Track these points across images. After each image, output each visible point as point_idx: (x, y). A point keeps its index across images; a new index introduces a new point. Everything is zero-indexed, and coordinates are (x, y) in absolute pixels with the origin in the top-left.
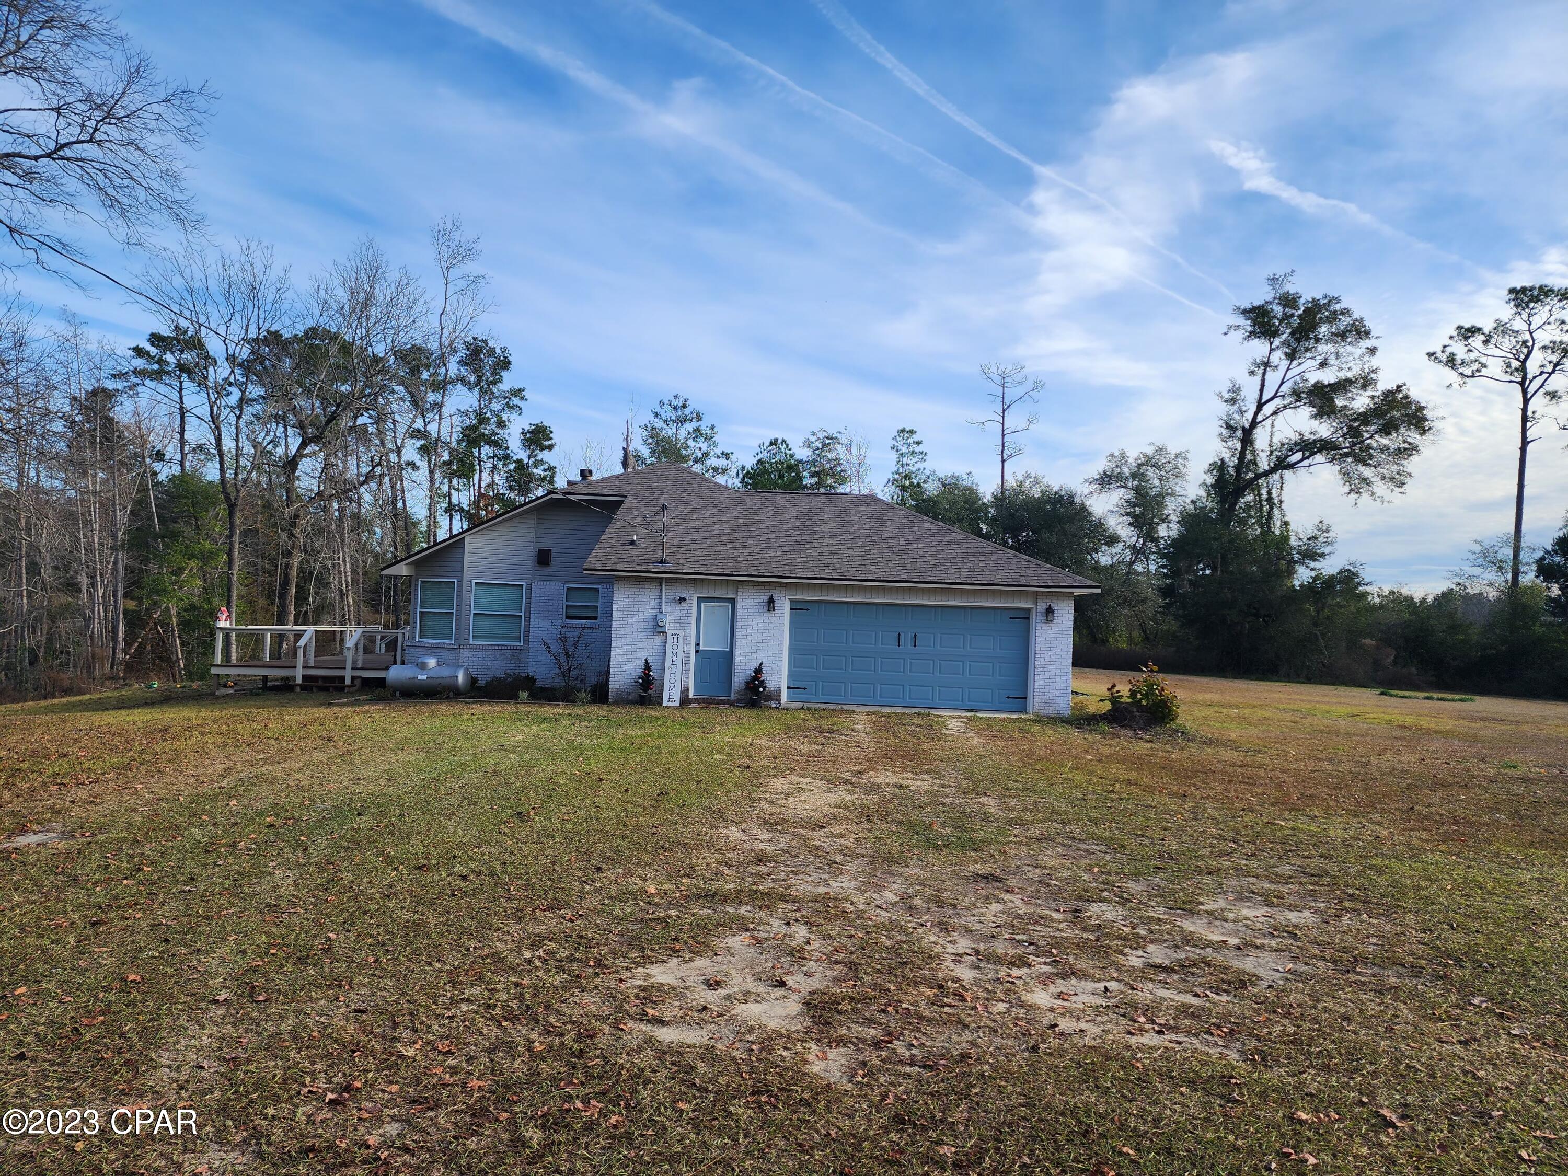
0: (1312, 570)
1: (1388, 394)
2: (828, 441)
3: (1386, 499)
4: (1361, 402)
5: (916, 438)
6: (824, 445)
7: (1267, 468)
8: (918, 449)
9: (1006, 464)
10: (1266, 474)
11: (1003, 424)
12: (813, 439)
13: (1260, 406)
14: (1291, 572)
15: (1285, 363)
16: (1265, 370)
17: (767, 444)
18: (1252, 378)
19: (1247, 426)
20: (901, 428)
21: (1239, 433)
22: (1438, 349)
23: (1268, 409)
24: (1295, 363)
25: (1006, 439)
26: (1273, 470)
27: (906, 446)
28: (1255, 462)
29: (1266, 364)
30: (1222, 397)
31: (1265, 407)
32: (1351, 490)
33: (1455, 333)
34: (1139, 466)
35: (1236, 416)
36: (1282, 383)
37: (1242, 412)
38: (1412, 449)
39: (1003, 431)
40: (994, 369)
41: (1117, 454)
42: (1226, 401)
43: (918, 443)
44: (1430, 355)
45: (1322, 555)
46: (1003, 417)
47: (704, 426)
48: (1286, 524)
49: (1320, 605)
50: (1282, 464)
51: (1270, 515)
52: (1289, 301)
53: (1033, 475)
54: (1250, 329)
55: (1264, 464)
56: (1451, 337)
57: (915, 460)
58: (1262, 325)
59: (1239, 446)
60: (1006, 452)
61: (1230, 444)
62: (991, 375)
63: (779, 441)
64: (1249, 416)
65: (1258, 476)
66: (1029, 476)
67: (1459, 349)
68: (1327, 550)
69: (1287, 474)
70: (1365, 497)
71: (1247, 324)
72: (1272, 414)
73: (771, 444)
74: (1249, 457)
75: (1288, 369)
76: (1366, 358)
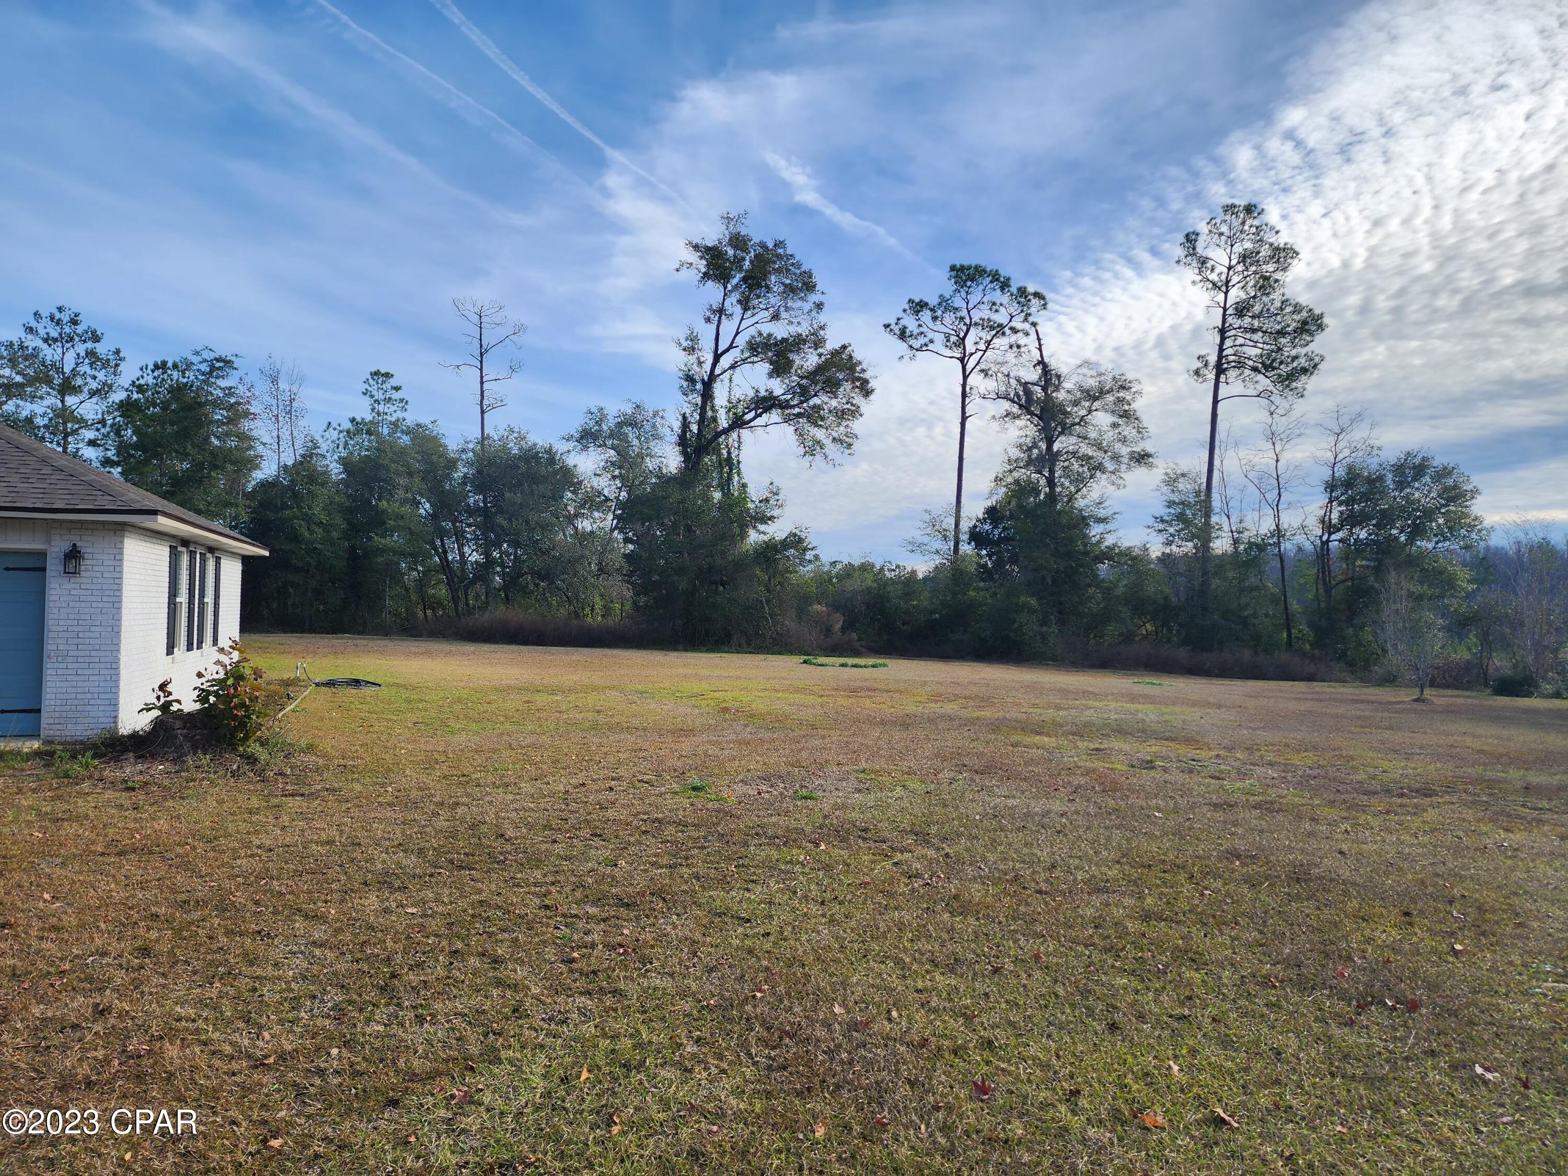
0: (764, 533)
1: (836, 353)
2: (218, 365)
3: (837, 462)
4: (810, 360)
5: (393, 382)
6: (213, 369)
7: (726, 426)
8: (396, 395)
9: (486, 415)
10: (726, 431)
11: (481, 370)
12: (195, 359)
13: (717, 357)
14: (743, 535)
15: (738, 310)
16: (720, 317)
17: (151, 367)
18: (708, 325)
19: (706, 378)
20: (374, 370)
21: (699, 386)
22: (893, 321)
23: (725, 361)
24: (749, 313)
25: (485, 386)
26: (731, 428)
27: (381, 392)
28: (714, 419)
29: (721, 311)
30: (680, 344)
31: (722, 359)
32: (806, 453)
33: (907, 307)
34: (620, 425)
35: (695, 367)
36: (737, 333)
37: (700, 363)
38: (855, 412)
39: (482, 377)
40: (469, 306)
41: (594, 410)
42: (684, 350)
43: (397, 389)
44: (887, 326)
45: (771, 518)
46: (481, 362)
47: (102, 349)
48: (744, 486)
49: (771, 571)
50: (738, 423)
51: (730, 478)
52: (739, 242)
53: (516, 430)
54: (703, 270)
55: (723, 422)
56: (905, 311)
57: (393, 408)
58: (718, 267)
59: (699, 400)
60: (486, 402)
61: (690, 397)
62: (466, 313)
63: (170, 364)
64: (707, 367)
65: (718, 435)
66: (512, 431)
67: (910, 323)
68: (775, 513)
69: (745, 433)
70: (819, 458)
71: (702, 265)
72: (731, 368)
73: (156, 367)
74: (710, 414)
75: (742, 319)
76: (814, 314)
